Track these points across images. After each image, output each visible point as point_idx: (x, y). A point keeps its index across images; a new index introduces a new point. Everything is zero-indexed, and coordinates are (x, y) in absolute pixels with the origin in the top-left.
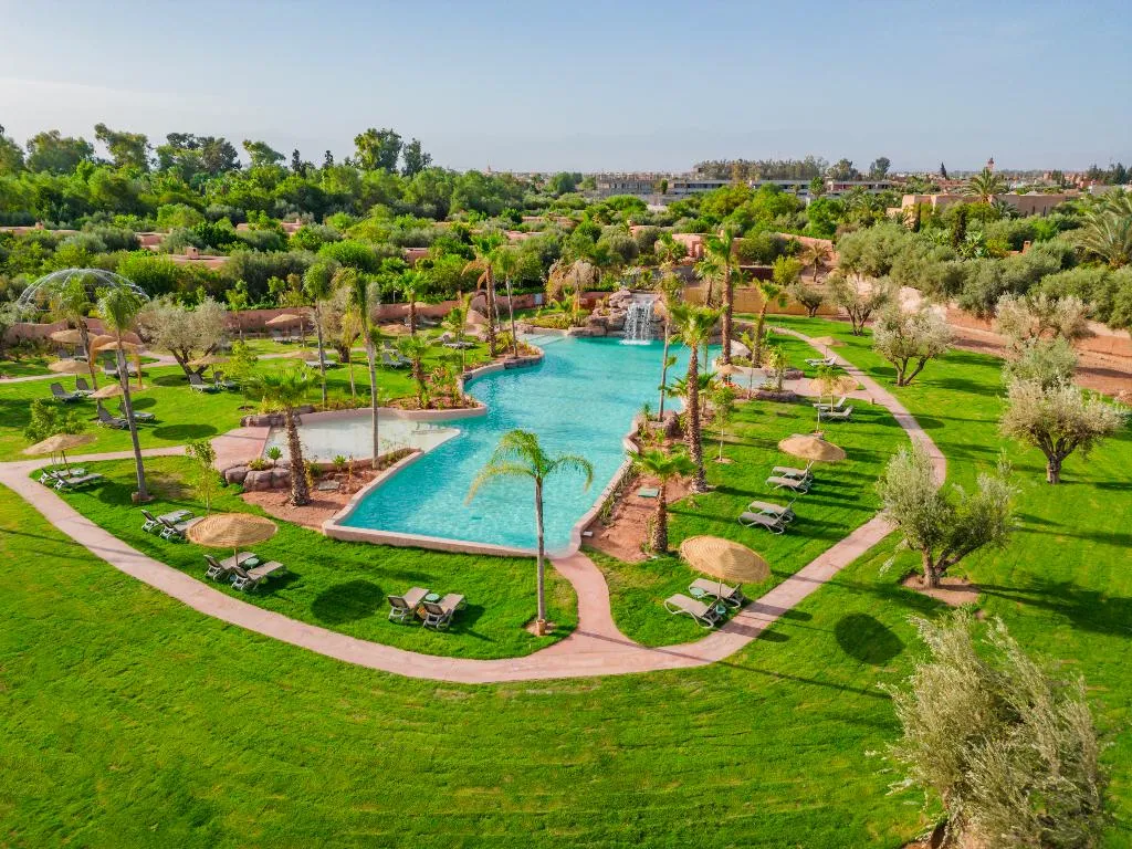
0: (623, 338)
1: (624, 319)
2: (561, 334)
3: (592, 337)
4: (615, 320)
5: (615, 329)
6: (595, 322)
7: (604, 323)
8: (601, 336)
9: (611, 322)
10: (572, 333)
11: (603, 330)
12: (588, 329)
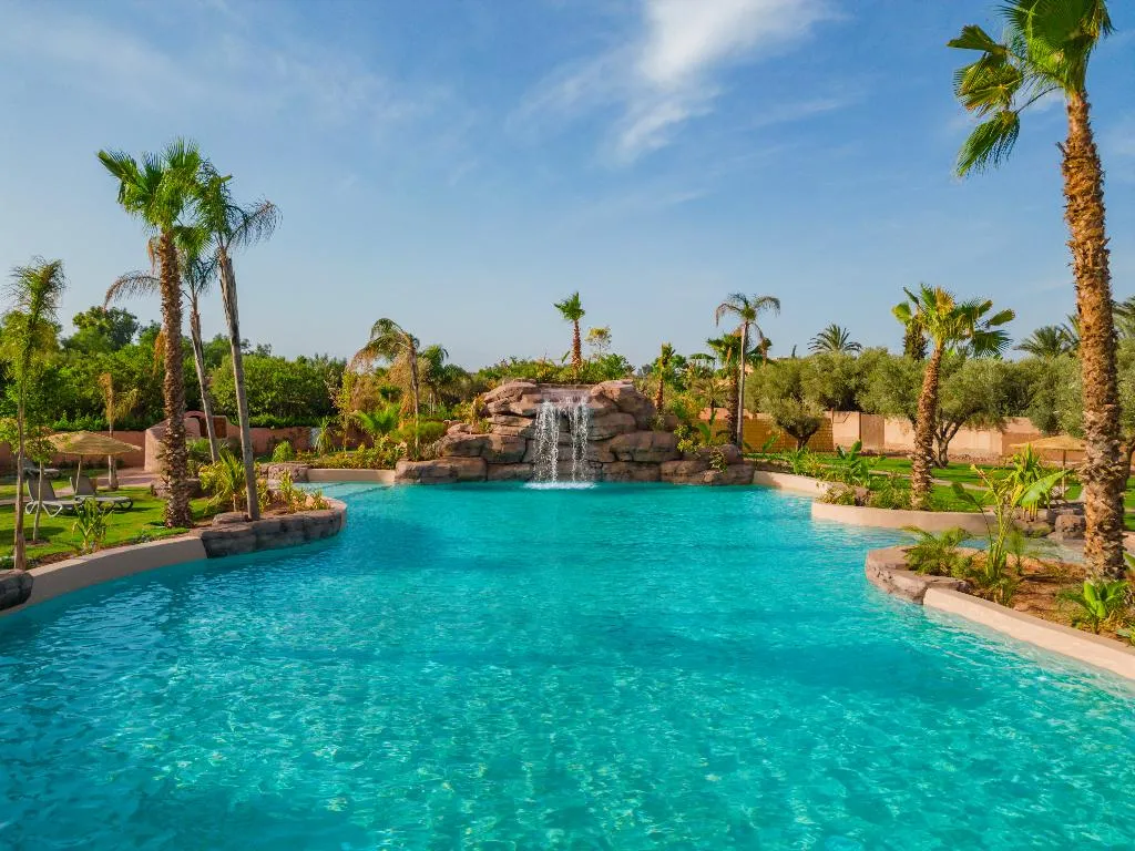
0: (529, 479)
1: (527, 438)
2: (378, 480)
3: (456, 480)
4: (505, 441)
5: (505, 459)
6: (460, 448)
7: (481, 448)
8: (478, 478)
9: (496, 447)
10: (408, 474)
11: (479, 463)
12: (445, 464)
